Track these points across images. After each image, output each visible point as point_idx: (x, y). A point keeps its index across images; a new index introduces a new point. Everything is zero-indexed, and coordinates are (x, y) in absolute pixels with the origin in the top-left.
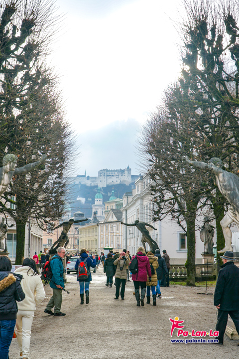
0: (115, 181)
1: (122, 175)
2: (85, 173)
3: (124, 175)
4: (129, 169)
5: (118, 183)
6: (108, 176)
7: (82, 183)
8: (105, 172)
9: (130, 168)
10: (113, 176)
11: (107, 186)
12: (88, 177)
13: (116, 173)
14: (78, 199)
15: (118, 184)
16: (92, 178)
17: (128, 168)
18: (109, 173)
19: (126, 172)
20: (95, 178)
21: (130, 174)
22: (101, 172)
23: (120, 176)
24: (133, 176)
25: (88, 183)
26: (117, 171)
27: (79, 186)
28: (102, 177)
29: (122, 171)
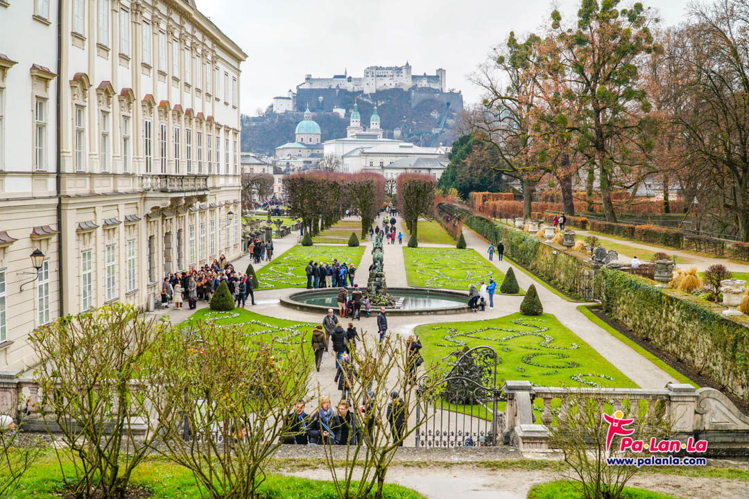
0: (388, 84)
1: (398, 76)
2: (346, 73)
3: (400, 74)
4: (408, 67)
5: (393, 86)
6: (378, 76)
7: (341, 87)
8: (374, 70)
9: (410, 65)
10: (385, 76)
11: (377, 91)
12: (350, 78)
13: (390, 73)
14: (334, 110)
15: (391, 90)
16: (355, 79)
17: (407, 64)
18: (380, 72)
19: (404, 71)
20: (360, 79)
21: (410, 73)
22: (368, 70)
23: (395, 77)
24: (414, 77)
25: (350, 87)
26: (390, 68)
27: (337, 91)
28: (369, 79)
29: (399, 70)
